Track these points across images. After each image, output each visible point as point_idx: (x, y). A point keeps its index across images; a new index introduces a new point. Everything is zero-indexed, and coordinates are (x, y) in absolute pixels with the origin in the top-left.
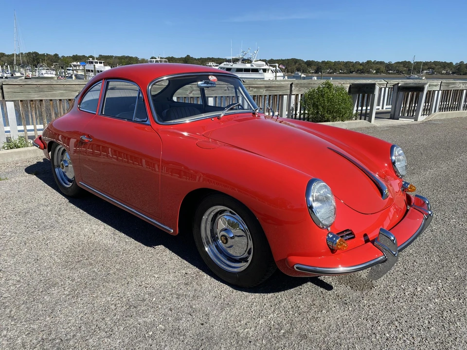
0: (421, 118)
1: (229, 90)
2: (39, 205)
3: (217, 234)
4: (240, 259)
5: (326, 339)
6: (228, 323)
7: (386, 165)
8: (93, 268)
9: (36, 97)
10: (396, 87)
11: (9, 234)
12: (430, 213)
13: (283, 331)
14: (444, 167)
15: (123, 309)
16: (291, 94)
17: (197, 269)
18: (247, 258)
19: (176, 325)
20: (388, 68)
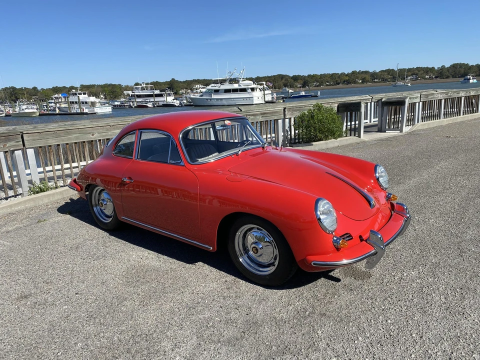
0: (406, 129)
2: (85, 240)
3: (247, 247)
4: (268, 264)
5: (339, 315)
6: (266, 312)
7: (372, 181)
8: (151, 285)
9: (53, 142)
10: (380, 102)
11: (70, 265)
12: (408, 216)
14: (425, 175)
15: (185, 310)
16: (285, 118)
17: (234, 277)
18: (274, 263)
19: (228, 317)
20: (373, 77)
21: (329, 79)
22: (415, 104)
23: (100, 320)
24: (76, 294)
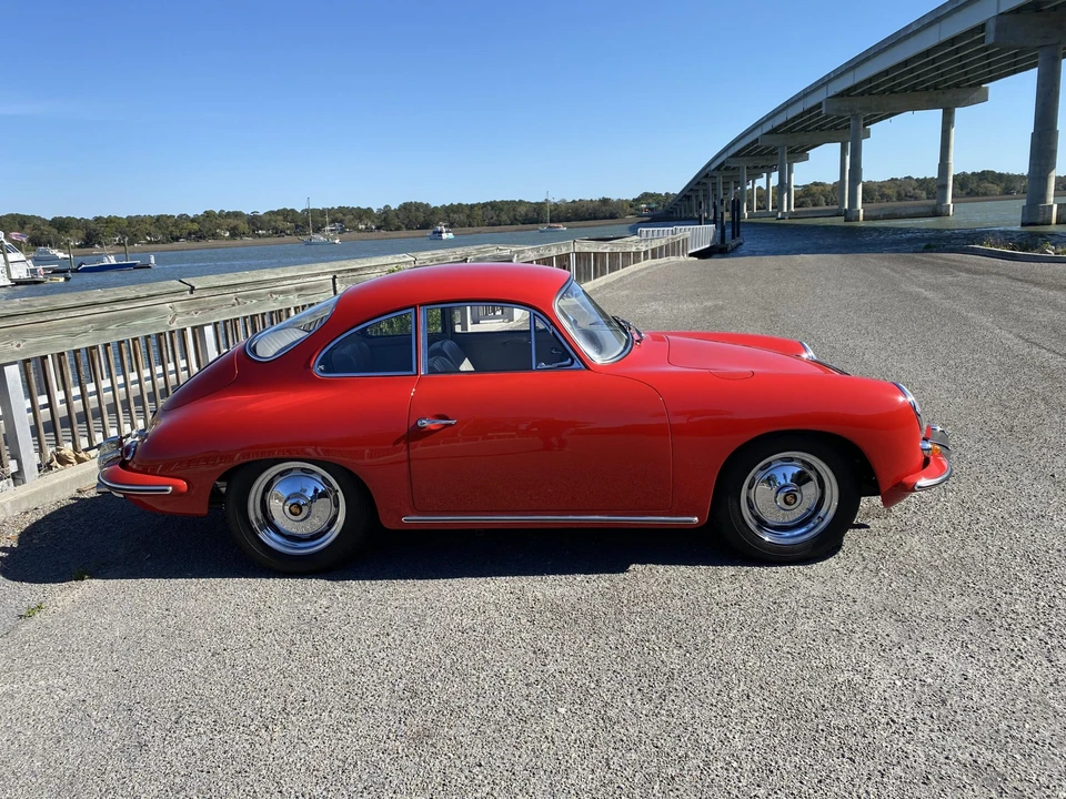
20: (254, 224)
21: (152, 229)
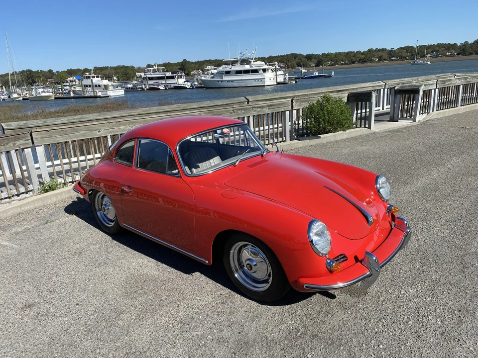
1: (234, 112)
2: (88, 245)
4: (263, 281)
5: (331, 337)
6: (258, 330)
7: (372, 193)
8: (148, 297)
9: (61, 139)
10: (393, 91)
11: (73, 273)
12: (408, 231)
13: (299, 333)
14: (435, 174)
15: (179, 327)
16: (292, 110)
17: (229, 290)
18: (268, 279)
19: (221, 335)
20: (390, 54)
21: (344, 58)
22: (430, 91)
23: (97, 335)
24: (77, 304)
